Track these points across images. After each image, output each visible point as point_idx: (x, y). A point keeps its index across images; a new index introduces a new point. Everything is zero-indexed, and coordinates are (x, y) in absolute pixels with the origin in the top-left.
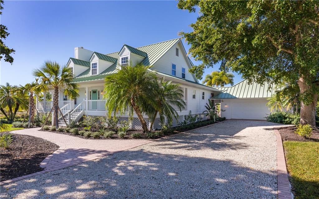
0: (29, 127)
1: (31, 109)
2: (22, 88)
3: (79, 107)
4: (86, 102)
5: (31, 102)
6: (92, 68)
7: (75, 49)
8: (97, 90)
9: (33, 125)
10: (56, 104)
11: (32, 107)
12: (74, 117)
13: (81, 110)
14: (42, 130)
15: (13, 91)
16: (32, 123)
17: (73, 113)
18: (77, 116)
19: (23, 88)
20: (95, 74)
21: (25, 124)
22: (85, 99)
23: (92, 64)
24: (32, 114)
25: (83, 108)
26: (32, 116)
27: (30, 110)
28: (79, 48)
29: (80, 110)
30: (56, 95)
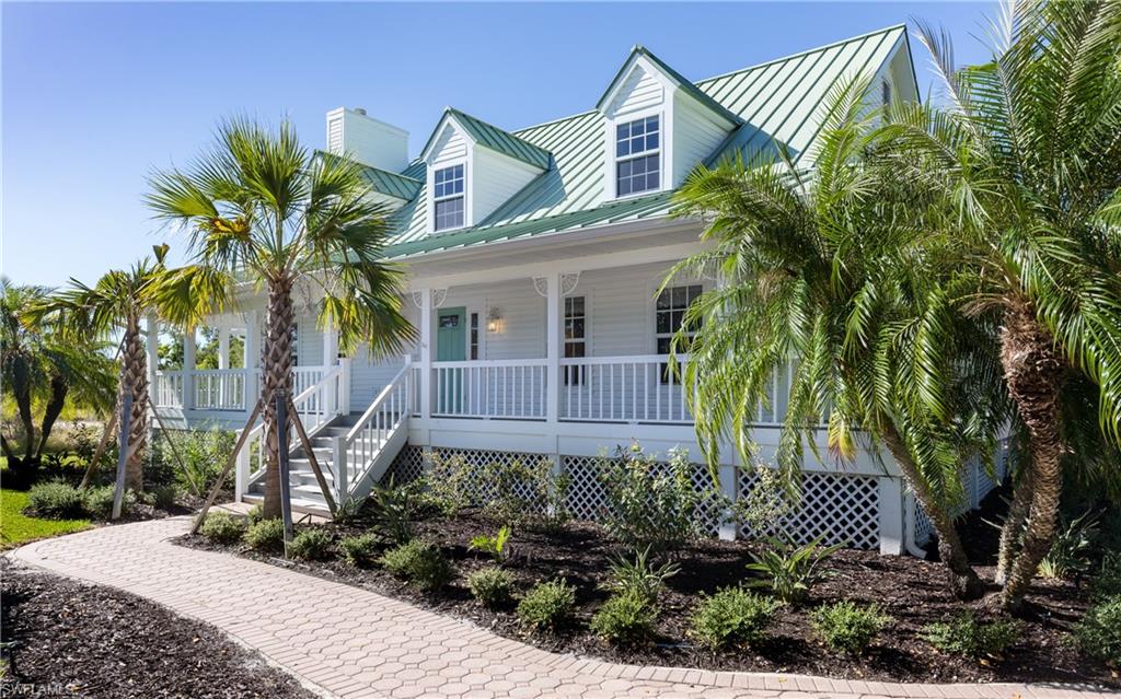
0: (117, 513)
1: (127, 409)
2: (85, 296)
3: (387, 399)
4: (418, 370)
5: (129, 372)
6: (438, 192)
7: (329, 119)
8: (464, 308)
9: (140, 500)
10: (282, 381)
11: (135, 400)
12: (364, 459)
13: (397, 414)
14: (193, 539)
15: (36, 311)
16: (135, 493)
17: (357, 435)
18: (376, 453)
19: (90, 297)
20: (451, 225)
21: (95, 497)
22: (416, 358)
23: (438, 175)
24: (132, 441)
25: (403, 406)
26: (133, 449)
27: (124, 418)
28: (346, 110)
29: (389, 414)
30: (281, 331)
